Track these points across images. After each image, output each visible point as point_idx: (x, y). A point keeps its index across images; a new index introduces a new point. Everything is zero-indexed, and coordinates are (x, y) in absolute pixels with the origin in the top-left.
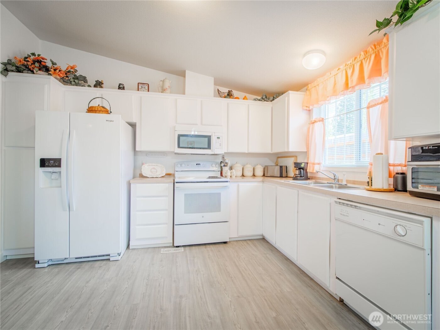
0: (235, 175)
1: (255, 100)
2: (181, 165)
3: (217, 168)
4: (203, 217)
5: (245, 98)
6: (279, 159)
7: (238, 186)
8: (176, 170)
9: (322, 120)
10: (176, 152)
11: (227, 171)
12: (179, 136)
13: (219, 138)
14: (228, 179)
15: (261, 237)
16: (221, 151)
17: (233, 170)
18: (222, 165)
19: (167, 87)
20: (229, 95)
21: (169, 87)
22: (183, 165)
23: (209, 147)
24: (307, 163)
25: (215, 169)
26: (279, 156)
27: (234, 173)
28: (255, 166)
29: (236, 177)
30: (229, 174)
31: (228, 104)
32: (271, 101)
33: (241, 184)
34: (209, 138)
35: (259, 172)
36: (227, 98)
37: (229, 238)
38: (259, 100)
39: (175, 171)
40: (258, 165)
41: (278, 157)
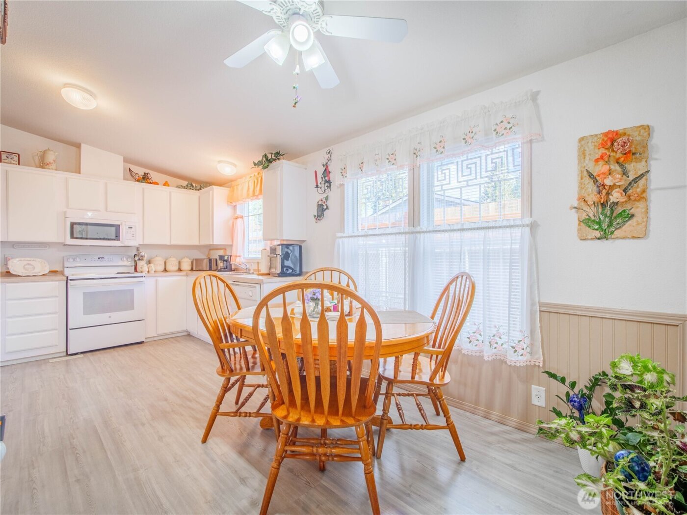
0: (154, 270)
1: (178, 187)
2: (74, 260)
3: (130, 263)
4: (110, 317)
5: (166, 184)
6: (211, 251)
7: (157, 280)
8: (66, 266)
9: (242, 217)
10: (67, 243)
11: (143, 265)
12: (73, 225)
13: (131, 228)
14: (143, 274)
15: (186, 334)
16: (134, 243)
17: (152, 265)
18: (137, 258)
19: (52, 161)
20: (145, 178)
21: (54, 161)
22: (78, 260)
23: (117, 237)
24: (231, 256)
25: (126, 263)
26: (212, 248)
27: (152, 267)
28: (182, 259)
29: (155, 272)
30: (146, 268)
31: (143, 189)
32: (198, 190)
33: (159, 279)
34: (117, 227)
35: (186, 266)
36: (142, 182)
37: (146, 338)
38: (184, 187)
39: (64, 267)
40: (184, 258)
41: (210, 250)
